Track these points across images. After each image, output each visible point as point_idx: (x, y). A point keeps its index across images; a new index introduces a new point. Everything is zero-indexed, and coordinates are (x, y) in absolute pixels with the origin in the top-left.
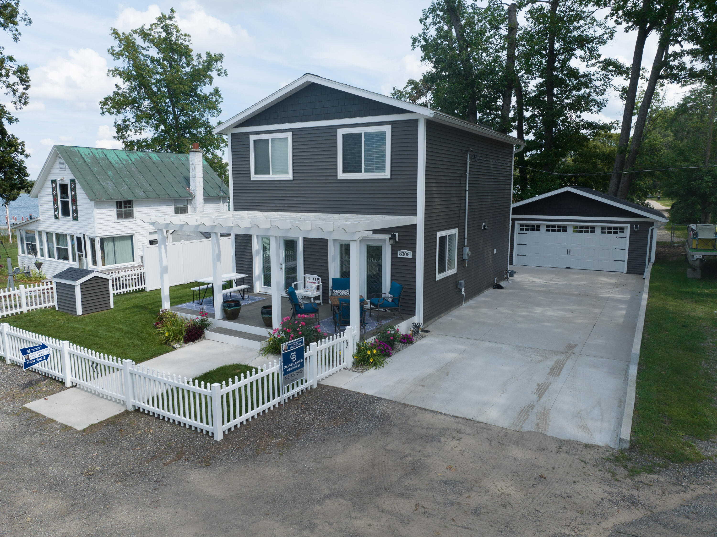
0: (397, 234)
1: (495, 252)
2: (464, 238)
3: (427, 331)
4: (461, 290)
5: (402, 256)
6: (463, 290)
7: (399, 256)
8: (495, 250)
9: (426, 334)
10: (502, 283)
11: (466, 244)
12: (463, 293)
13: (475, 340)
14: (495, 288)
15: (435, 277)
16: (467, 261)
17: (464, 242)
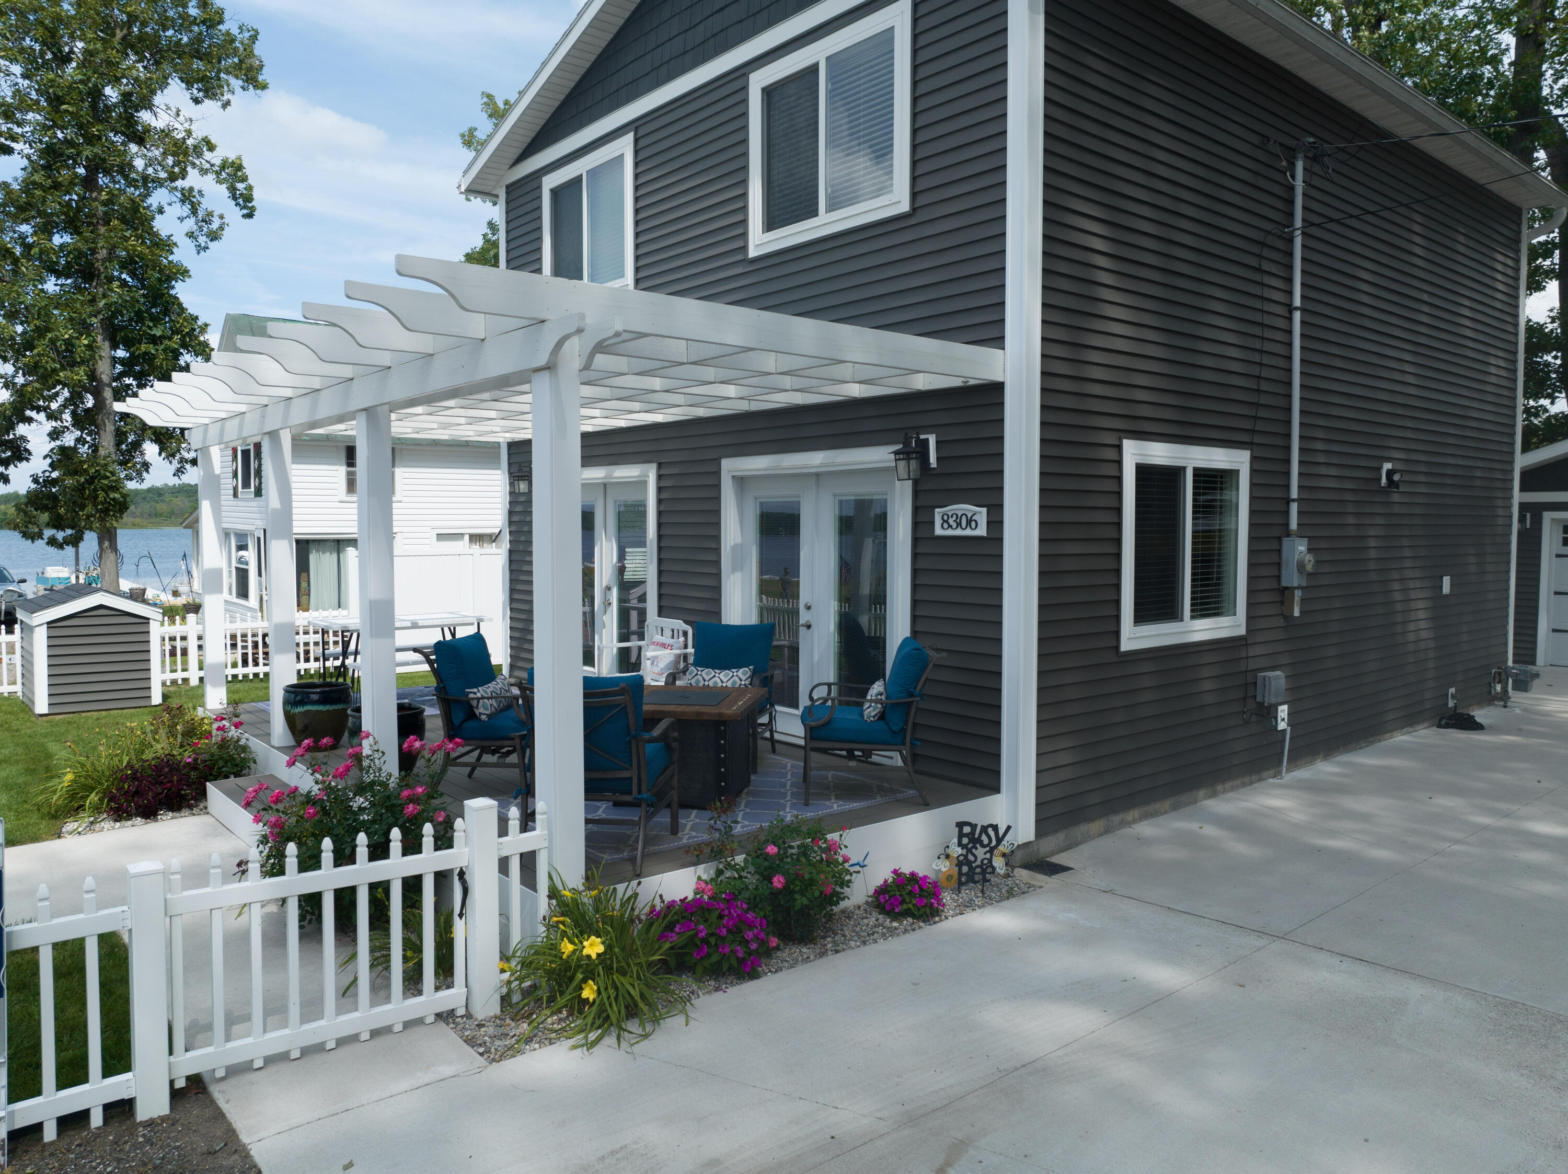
0: (932, 440)
1: (1446, 589)
2: (1288, 501)
3: (1054, 869)
4: (1270, 712)
5: (950, 532)
6: (1283, 711)
7: (939, 531)
8: (1446, 581)
9: (1040, 879)
10: (1480, 715)
11: (1294, 525)
12: (1282, 726)
13: (1261, 933)
14: (1447, 726)
15: (1117, 634)
16: (1298, 594)
17: (1287, 513)
